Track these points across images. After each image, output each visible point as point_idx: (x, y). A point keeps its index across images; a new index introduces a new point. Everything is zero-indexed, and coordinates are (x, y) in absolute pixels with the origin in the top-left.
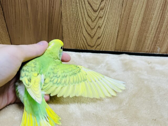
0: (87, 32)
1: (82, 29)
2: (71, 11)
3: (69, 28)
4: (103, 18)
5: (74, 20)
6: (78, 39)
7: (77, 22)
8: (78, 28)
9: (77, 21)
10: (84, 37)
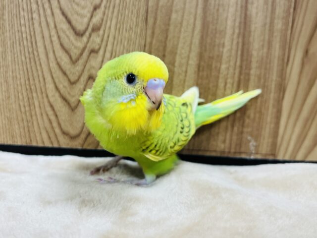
0: (59, 92)
1: (45, 83)
2: (17, 34)
3: (10, 80)
4: (101, 52)
5: (23, 58)
6: (33, 113)
7: (33, 64)
8: (34, 80)
9: (32, 60)
10: (52, 106)
